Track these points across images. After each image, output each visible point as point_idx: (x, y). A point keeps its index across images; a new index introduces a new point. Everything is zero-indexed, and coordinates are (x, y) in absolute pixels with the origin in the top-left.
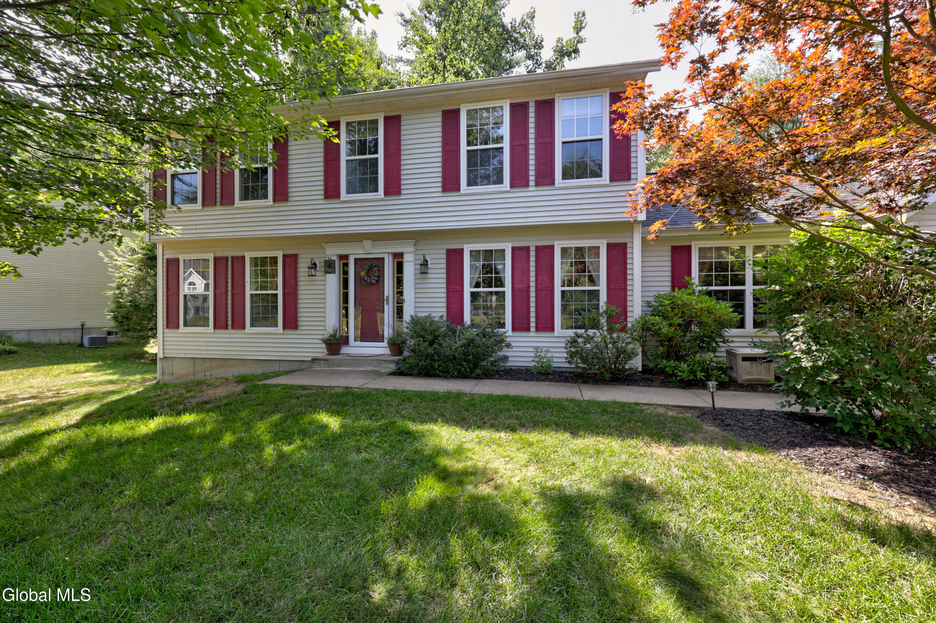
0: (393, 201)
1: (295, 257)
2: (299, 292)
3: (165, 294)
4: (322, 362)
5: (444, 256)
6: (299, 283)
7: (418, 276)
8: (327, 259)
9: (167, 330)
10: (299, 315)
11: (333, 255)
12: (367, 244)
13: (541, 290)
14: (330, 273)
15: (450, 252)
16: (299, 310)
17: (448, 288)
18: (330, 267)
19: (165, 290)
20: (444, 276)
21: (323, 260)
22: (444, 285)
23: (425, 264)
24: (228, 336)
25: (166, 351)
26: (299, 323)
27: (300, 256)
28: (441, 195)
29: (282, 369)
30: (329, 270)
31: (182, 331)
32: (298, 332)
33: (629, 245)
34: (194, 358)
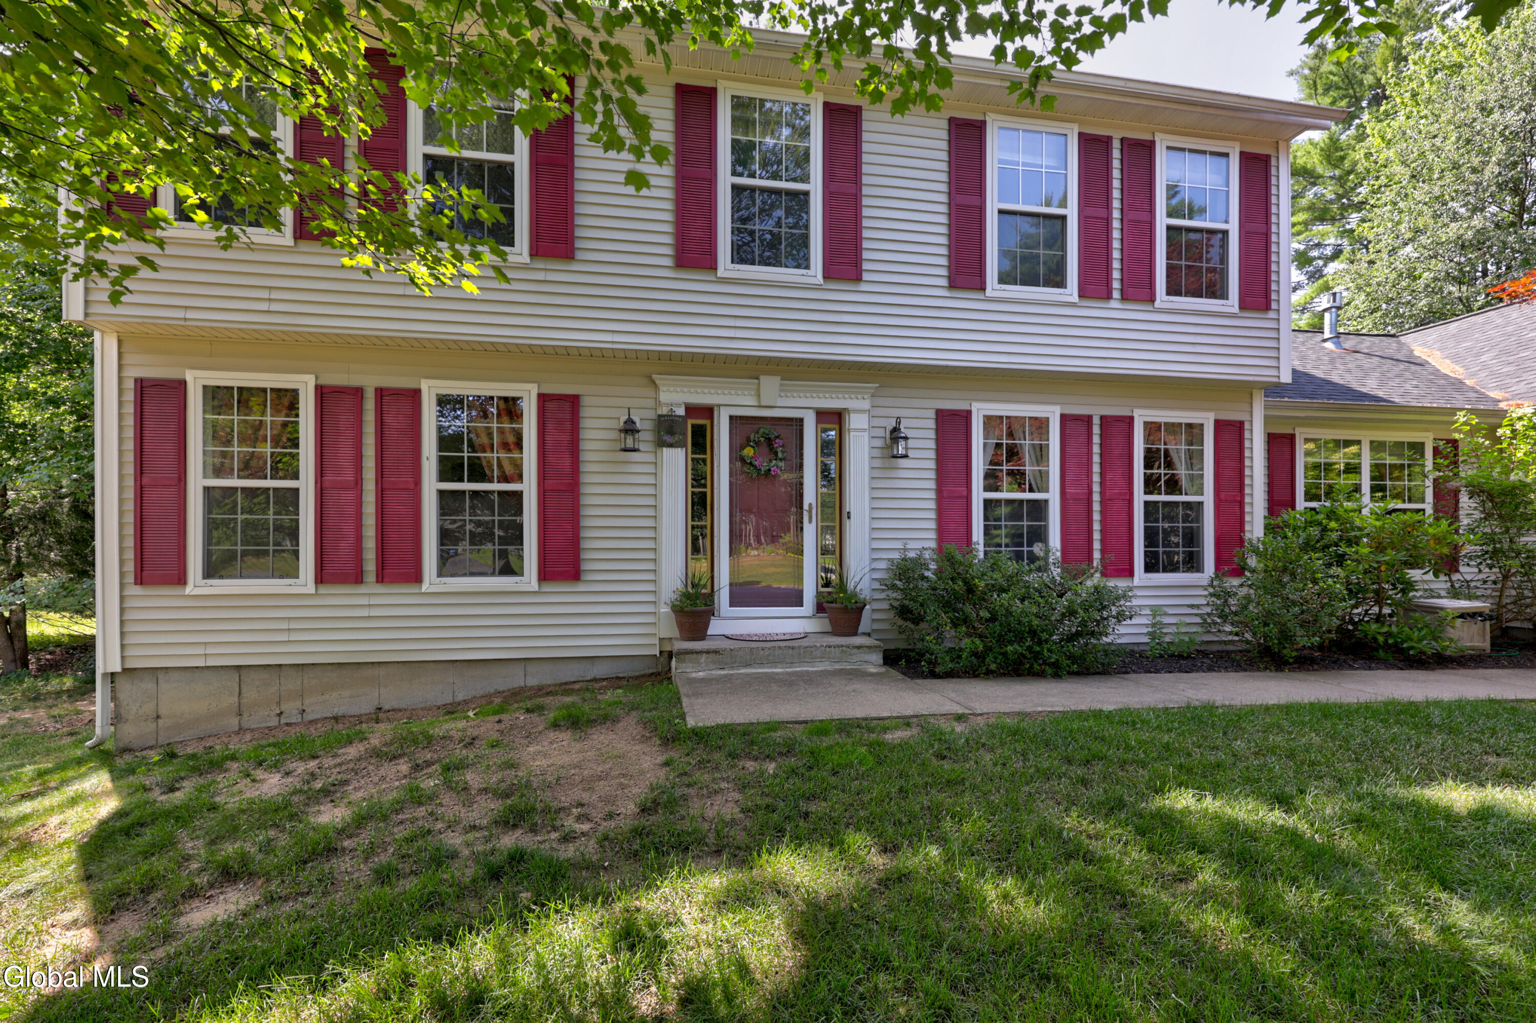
0: (842, 293)
1: (574, 401)
2: (584, 490)
3: (130, 482)
4: (703, 658)
5: (932, 424)
6: (584, 468)
7: (877, 463)
8: (664, 411)
9: (138, 590)
10: (584, 544)
11: (679, 405)
12: (770, 384)
13: (1110, 500)
14: (671, 446)
15: (941, 415)
16: (584, 534)
17: (939, 491)
18: (671, 432)
19: (130, 470)
20: (932, 465)
21: (651, 414)
22: (932, 485)
23: (895, 435)
24: (364, 601)
25: (129, 652)
26: (584, 566)
27: (585, 401)
28: (946, 293)
29: (532, 682)
30: (668, 439)
31: (197, 592)
32: (581, 587)
33: (1247, 426)
34: (238, 668)
